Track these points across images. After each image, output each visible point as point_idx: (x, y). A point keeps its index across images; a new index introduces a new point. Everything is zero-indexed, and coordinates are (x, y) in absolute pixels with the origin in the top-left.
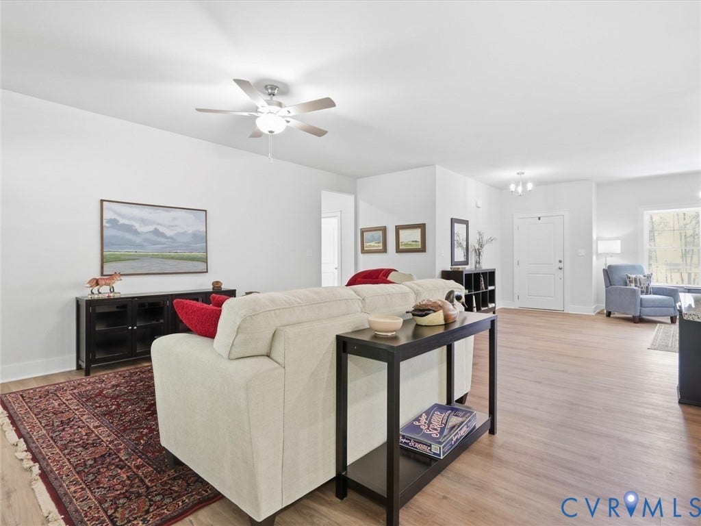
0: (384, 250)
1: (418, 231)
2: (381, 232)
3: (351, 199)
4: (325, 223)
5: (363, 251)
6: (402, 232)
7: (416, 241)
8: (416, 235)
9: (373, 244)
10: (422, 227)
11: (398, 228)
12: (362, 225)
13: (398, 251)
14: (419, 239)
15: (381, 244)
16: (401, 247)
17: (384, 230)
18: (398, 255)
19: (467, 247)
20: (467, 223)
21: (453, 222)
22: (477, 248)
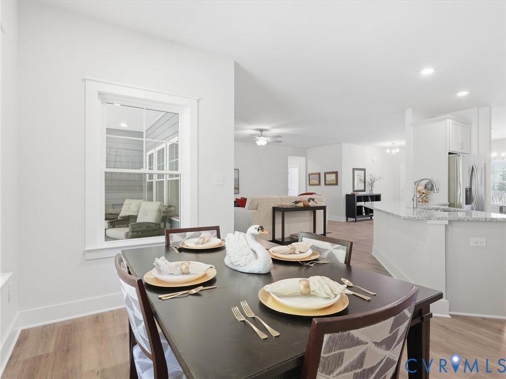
0: (319, 184)
1: (334, 175)
2: (317, 175)
3: (304, 158)
4: (290, 170)
5: (310, 185)
6: (327, 175)
8: (333, 177)
9: (314, 181)
10: (336, 173)
11: (325, 174)
12: (310, 171)
13: (326, 184)
15: (318, 181)
17: (319, 174)
18: (325, 186)
19: (365, 183)
20: (364, 170)
21: (354, 170)
22: (371, 183)
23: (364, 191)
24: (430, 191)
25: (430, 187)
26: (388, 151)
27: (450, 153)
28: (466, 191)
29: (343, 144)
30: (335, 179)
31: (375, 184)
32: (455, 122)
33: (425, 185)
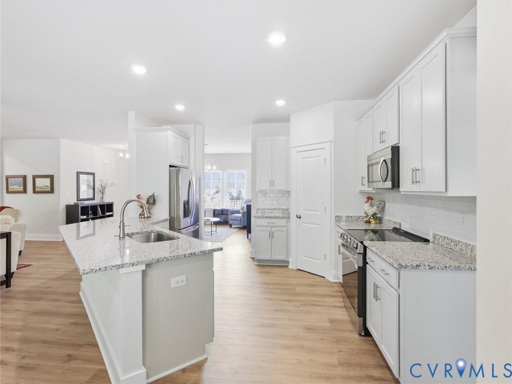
0: (25, 191)
2: (21, 179)
5: (8, 192)
6: (37, 180)
7: (47, 186)
8: (47, 182)
9: (15, 187)
10: (51, 177)
11: (34, 177)
12: (8, 173)
13: (35, 192)
14: (49, 184)
15: (22, 188)
16: (36, 190)
17: (24, 177)
18: (34, 194)
19: (94, 189)
20: (93, 174)
21: (78, 174)
22: (101, 190)
23: (93, 199)
24: (152, 205)
25: (152, 201)
26: (121, 155)
27: (170, 166)
28: (184, 204)
29: (61, 139)
30: (49, 185)
31: (106, 190)
32: (175, 135)
33: (148, 199)
